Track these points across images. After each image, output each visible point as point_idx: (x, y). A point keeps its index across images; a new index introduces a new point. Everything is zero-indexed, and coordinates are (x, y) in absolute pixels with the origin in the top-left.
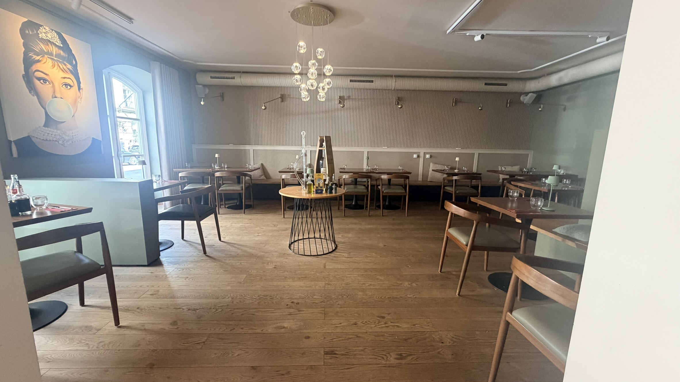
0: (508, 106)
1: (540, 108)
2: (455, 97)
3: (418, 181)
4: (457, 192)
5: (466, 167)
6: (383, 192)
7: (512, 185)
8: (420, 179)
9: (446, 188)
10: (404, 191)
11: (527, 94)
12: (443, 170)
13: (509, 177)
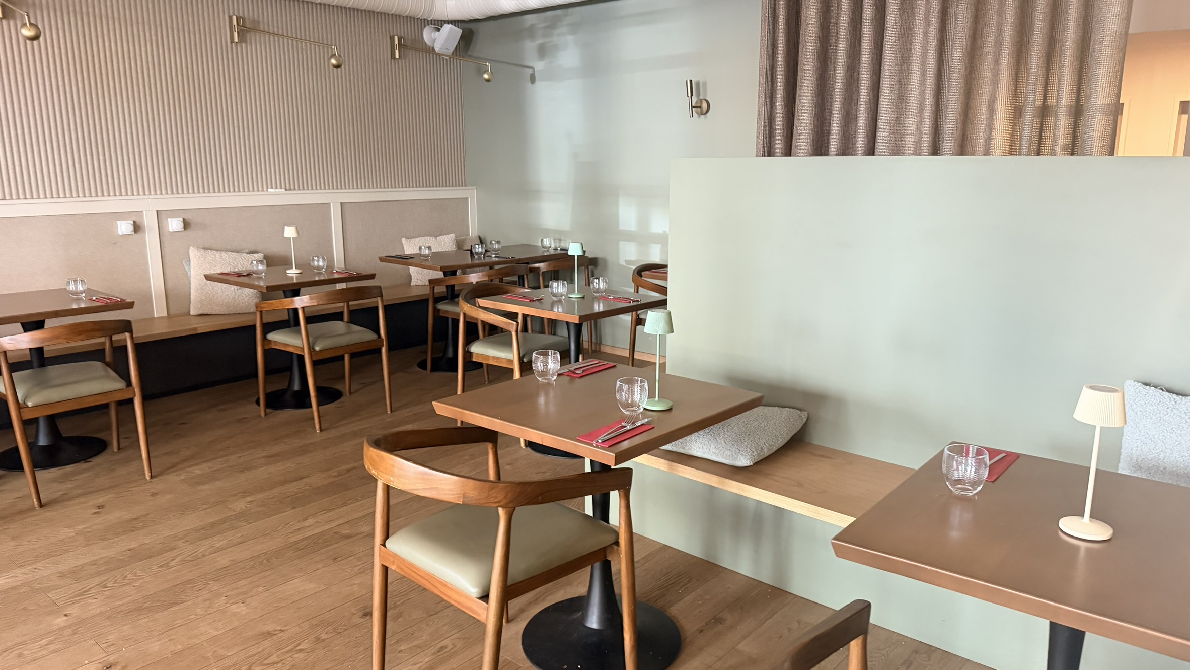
0: (397, 57)
1: (486, 71)
2: (236, 13)
3: (153, 318)
4: (317, 348)
5: (323, 258)
6: (19, 407)
7: (480, 307)
8: (159, 310)
9: (271, 336)
10: (120, 384)
11: (438, 24)
12: (248, 275)
13: (443, 276)
